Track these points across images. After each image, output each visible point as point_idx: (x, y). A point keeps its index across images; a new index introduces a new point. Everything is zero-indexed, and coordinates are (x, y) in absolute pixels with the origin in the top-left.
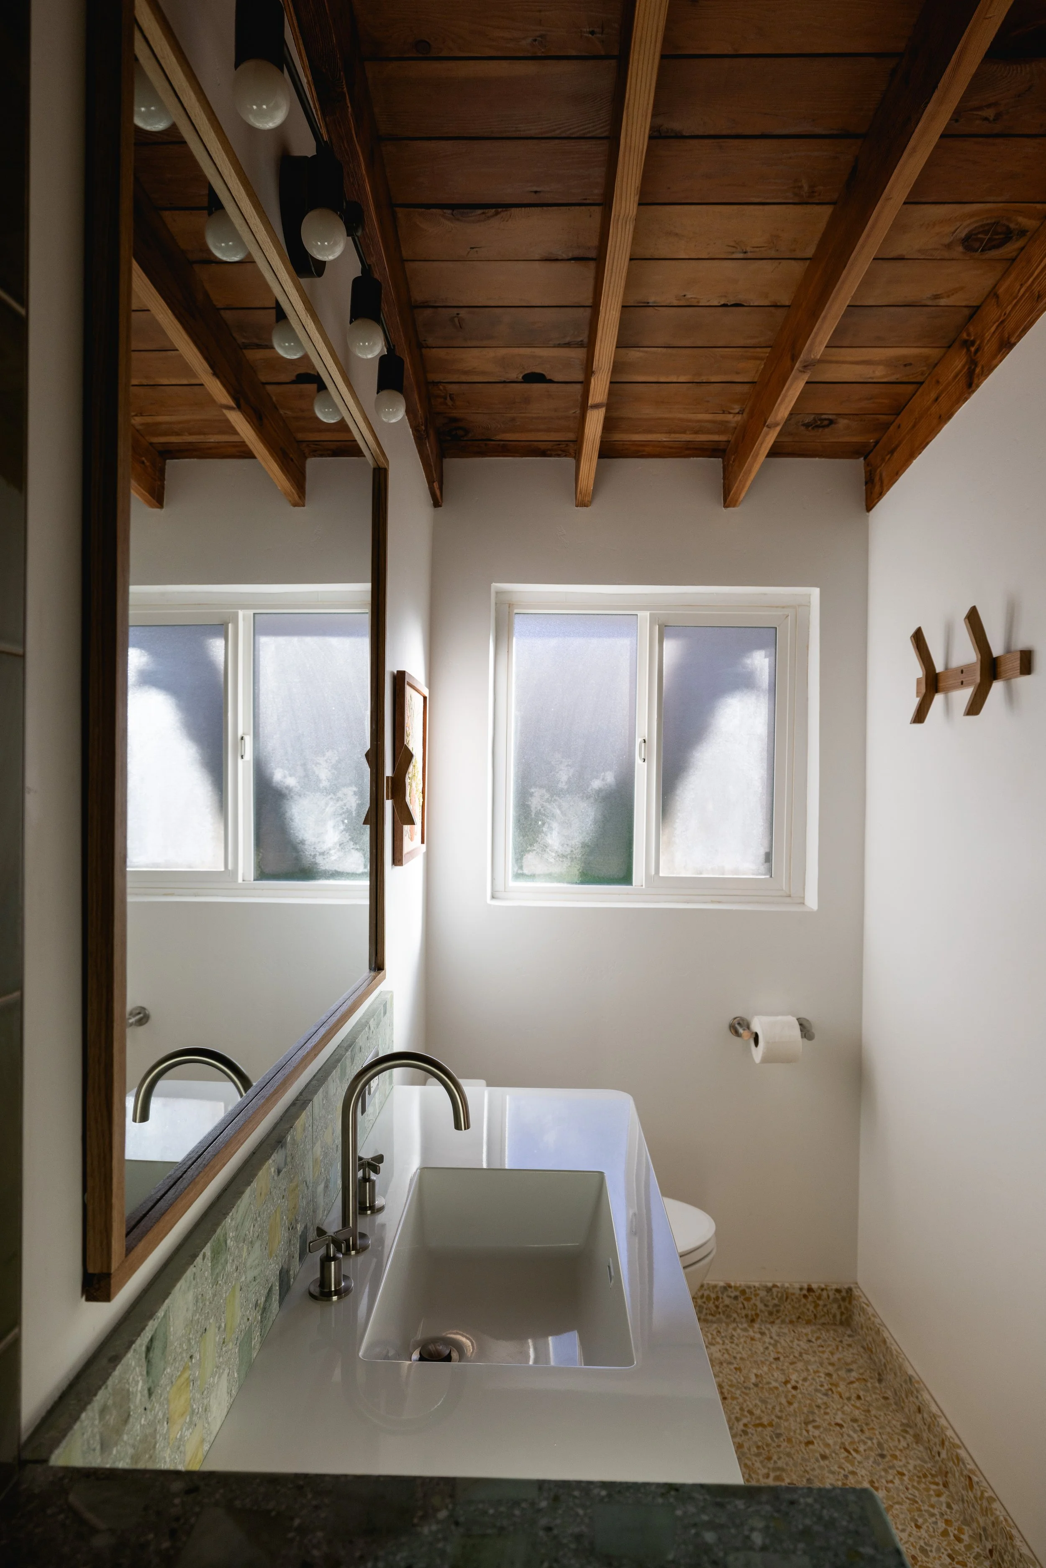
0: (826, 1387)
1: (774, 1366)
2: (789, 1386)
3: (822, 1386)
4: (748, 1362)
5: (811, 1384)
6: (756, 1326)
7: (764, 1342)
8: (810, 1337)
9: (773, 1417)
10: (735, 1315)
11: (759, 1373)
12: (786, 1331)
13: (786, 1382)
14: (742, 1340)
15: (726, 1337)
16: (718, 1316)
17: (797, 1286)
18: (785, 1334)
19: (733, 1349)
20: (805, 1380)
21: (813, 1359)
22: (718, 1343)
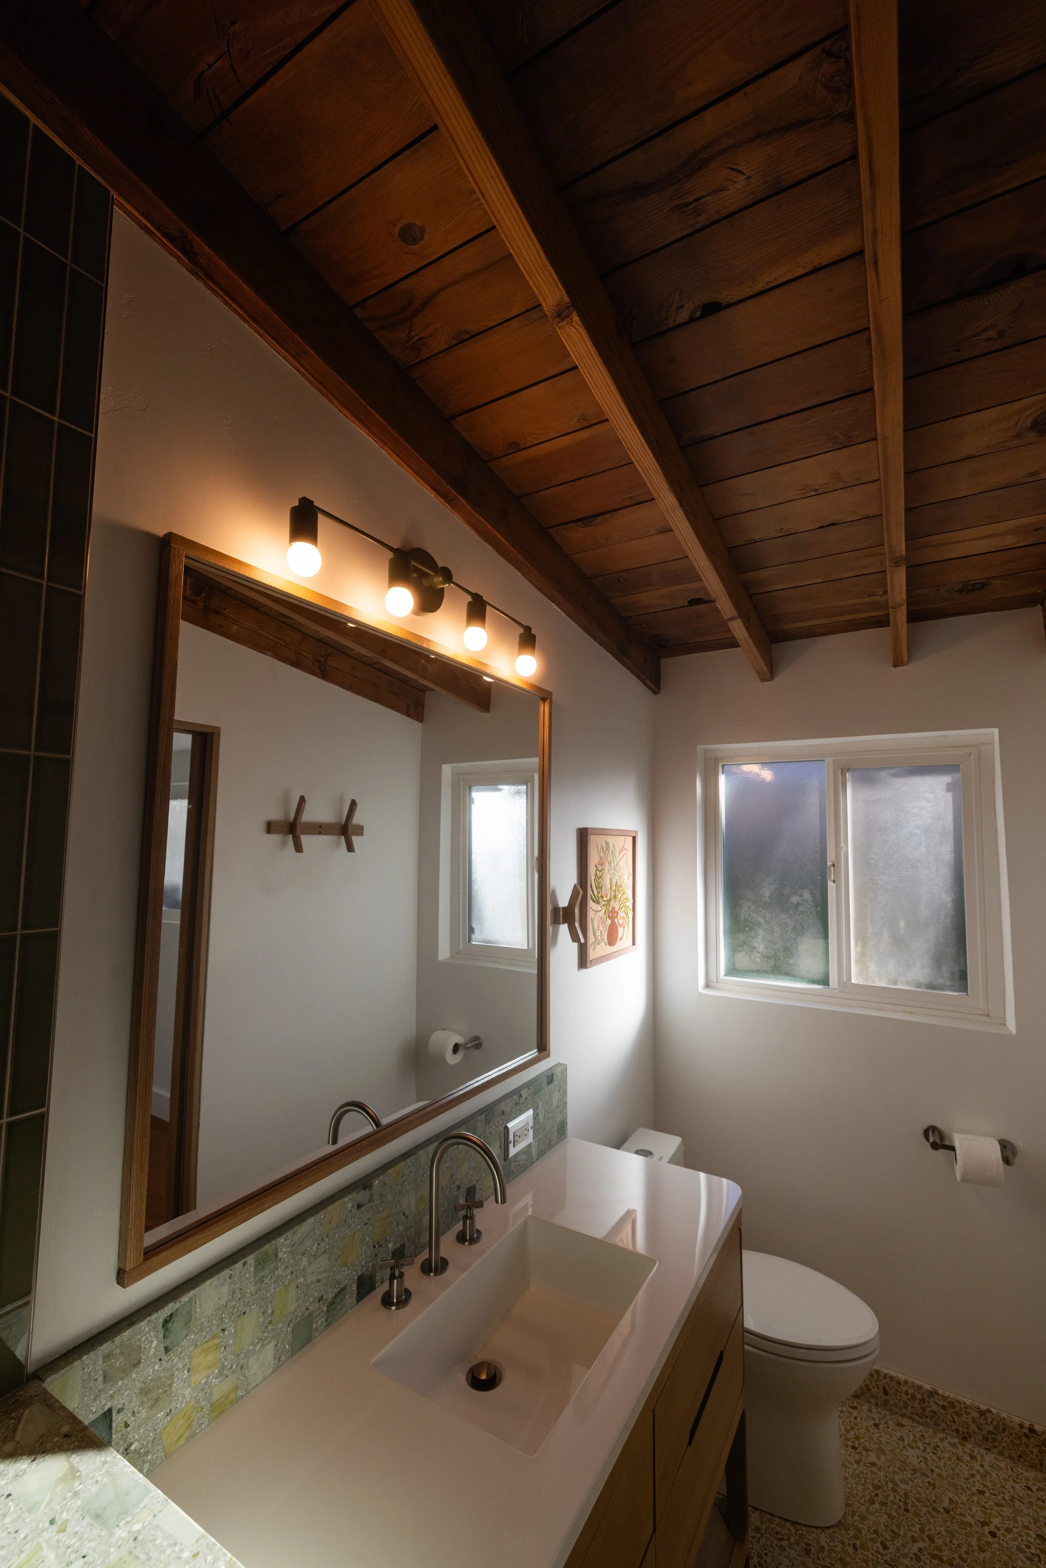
0: (1033, 1551)
1: (975, 1499)
2: (987, 1529)
3: (1028, 1547)
4: (946, 1482)
5: (1015, 1539)
6: (969, 1446)
7: (972, 1468)
8: (1030, 1483)
9: (956, 1556)
10: (944, 1426)
11: (956, 1498)
12: (1003, 1465)
13: (984, 1524)
14: (947, 1455)
15: (929, 1444)
16: (925, 1419)
17: (1017, 1420)
18: (1001, 1468)
19: (933, 1460)
20: (1009, 1530)
21: (1026, 1511)
22: (918, 1448)
